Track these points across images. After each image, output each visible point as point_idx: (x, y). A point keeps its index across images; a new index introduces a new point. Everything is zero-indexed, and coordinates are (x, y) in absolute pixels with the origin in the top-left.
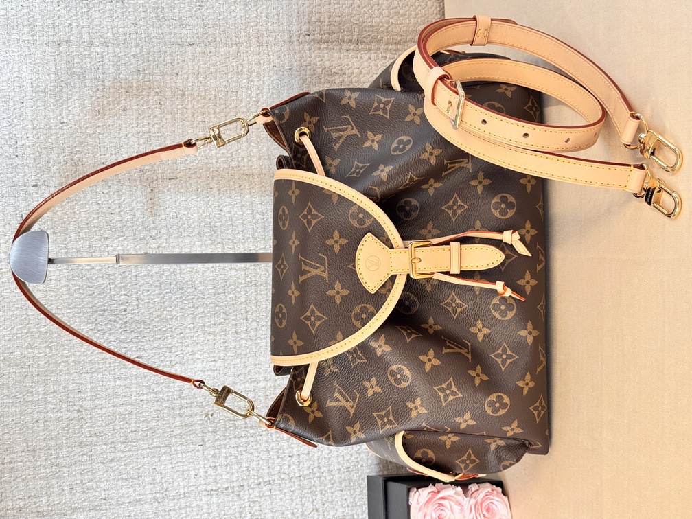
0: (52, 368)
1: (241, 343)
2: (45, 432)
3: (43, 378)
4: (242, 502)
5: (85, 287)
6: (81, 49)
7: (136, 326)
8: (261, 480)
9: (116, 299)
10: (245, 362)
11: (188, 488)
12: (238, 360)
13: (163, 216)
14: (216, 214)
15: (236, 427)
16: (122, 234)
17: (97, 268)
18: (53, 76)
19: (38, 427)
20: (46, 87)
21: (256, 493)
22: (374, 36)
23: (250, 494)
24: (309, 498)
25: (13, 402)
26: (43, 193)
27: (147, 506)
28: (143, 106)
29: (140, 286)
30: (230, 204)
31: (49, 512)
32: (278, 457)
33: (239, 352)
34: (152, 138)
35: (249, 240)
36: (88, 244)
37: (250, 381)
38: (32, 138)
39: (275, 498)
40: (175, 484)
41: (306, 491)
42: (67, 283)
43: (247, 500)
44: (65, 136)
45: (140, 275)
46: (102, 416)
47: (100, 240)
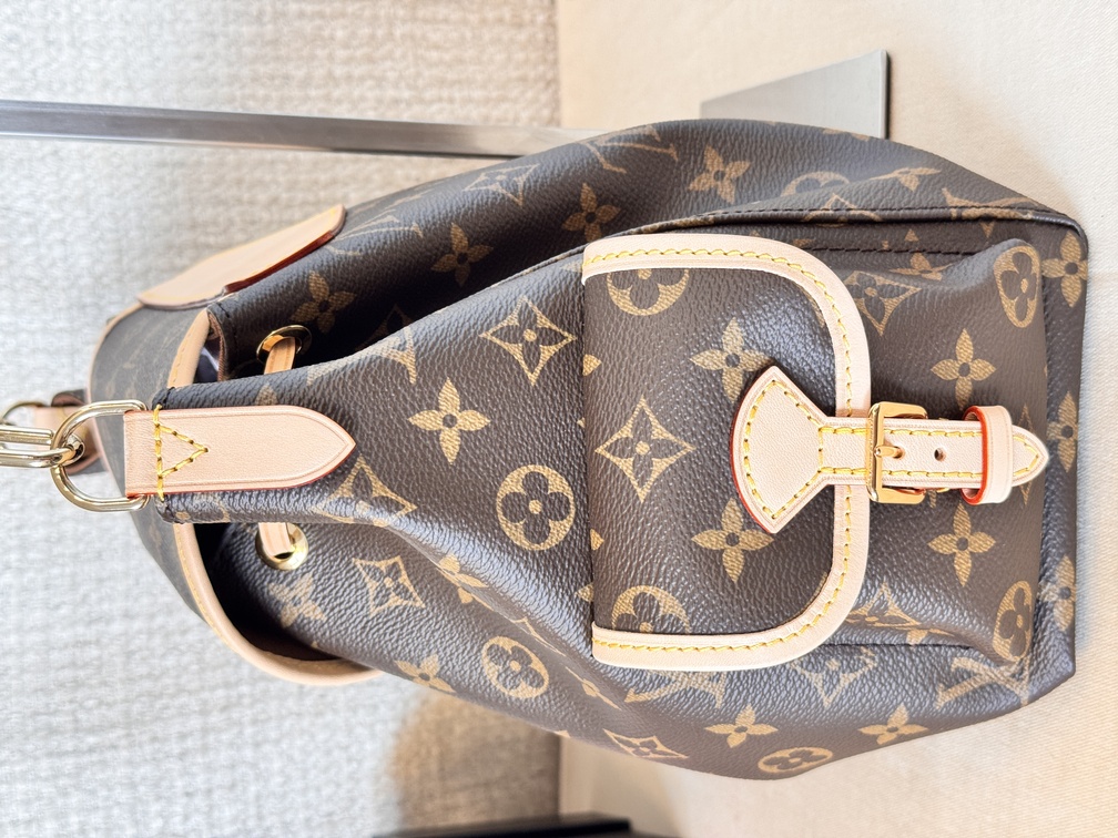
12: (56, 571)
15: (52, 731)
30: (31, 194)
32: (159, 798)
33: (57, 550)
37: (87, 619)
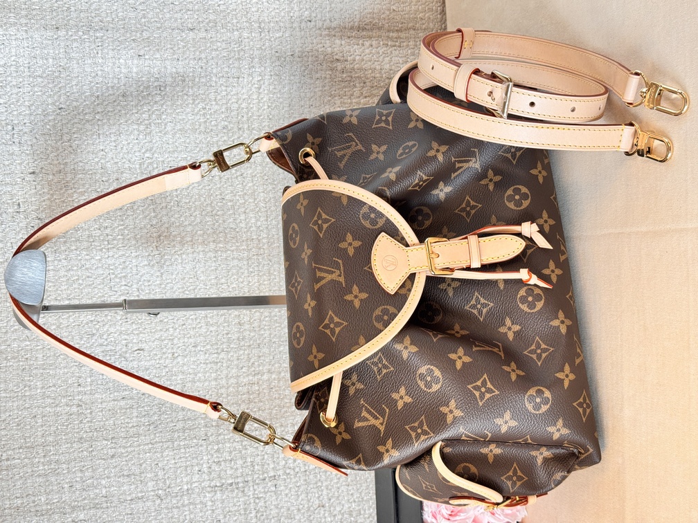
0: (51, 360)
1: (245, 334)
2: (44, 428)
3: (41, 371)
4: (247, 498)
5: (84, 277)
6: (81, 33)
7: (137, 317)
8: (266, 475)
9: (116, 289)
10: (249, 354)
11: (191, 485)
12: (242, 352)
13: (164, 205)
14: (217, 202)
16: (122, 223)
17: (97, 258)
18: (51, 60)
19: (37, 423)
20: (44, 72)
21: (261, 489)
22: (376, 23)
23: (255, 490)
24: (315, 493)
25: (10, 397)
26: (41, 181)
27: (149, 504)
28: (142, 92)
29: (141, 276)
30: (232, 192)
31: (47, 510)
33: (242, 343)
34: (152, 125)
35: (252, 229)
36: (87, 233)
37: (253, 373)
38: (29, 124)
39: (281, 494)
40: (178, 481)
41: (312, 486)
42: (66, 273)
43: (252, 497)
44: (63, 122)
45: (141, 265)
46: (102, 411)
47: (100, 229)
